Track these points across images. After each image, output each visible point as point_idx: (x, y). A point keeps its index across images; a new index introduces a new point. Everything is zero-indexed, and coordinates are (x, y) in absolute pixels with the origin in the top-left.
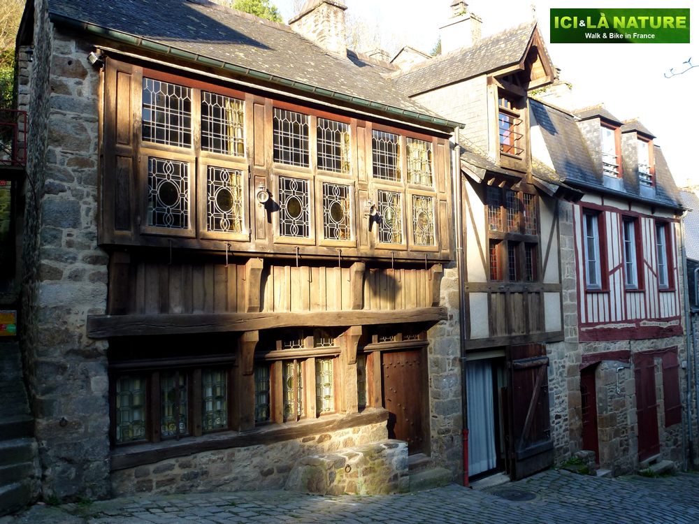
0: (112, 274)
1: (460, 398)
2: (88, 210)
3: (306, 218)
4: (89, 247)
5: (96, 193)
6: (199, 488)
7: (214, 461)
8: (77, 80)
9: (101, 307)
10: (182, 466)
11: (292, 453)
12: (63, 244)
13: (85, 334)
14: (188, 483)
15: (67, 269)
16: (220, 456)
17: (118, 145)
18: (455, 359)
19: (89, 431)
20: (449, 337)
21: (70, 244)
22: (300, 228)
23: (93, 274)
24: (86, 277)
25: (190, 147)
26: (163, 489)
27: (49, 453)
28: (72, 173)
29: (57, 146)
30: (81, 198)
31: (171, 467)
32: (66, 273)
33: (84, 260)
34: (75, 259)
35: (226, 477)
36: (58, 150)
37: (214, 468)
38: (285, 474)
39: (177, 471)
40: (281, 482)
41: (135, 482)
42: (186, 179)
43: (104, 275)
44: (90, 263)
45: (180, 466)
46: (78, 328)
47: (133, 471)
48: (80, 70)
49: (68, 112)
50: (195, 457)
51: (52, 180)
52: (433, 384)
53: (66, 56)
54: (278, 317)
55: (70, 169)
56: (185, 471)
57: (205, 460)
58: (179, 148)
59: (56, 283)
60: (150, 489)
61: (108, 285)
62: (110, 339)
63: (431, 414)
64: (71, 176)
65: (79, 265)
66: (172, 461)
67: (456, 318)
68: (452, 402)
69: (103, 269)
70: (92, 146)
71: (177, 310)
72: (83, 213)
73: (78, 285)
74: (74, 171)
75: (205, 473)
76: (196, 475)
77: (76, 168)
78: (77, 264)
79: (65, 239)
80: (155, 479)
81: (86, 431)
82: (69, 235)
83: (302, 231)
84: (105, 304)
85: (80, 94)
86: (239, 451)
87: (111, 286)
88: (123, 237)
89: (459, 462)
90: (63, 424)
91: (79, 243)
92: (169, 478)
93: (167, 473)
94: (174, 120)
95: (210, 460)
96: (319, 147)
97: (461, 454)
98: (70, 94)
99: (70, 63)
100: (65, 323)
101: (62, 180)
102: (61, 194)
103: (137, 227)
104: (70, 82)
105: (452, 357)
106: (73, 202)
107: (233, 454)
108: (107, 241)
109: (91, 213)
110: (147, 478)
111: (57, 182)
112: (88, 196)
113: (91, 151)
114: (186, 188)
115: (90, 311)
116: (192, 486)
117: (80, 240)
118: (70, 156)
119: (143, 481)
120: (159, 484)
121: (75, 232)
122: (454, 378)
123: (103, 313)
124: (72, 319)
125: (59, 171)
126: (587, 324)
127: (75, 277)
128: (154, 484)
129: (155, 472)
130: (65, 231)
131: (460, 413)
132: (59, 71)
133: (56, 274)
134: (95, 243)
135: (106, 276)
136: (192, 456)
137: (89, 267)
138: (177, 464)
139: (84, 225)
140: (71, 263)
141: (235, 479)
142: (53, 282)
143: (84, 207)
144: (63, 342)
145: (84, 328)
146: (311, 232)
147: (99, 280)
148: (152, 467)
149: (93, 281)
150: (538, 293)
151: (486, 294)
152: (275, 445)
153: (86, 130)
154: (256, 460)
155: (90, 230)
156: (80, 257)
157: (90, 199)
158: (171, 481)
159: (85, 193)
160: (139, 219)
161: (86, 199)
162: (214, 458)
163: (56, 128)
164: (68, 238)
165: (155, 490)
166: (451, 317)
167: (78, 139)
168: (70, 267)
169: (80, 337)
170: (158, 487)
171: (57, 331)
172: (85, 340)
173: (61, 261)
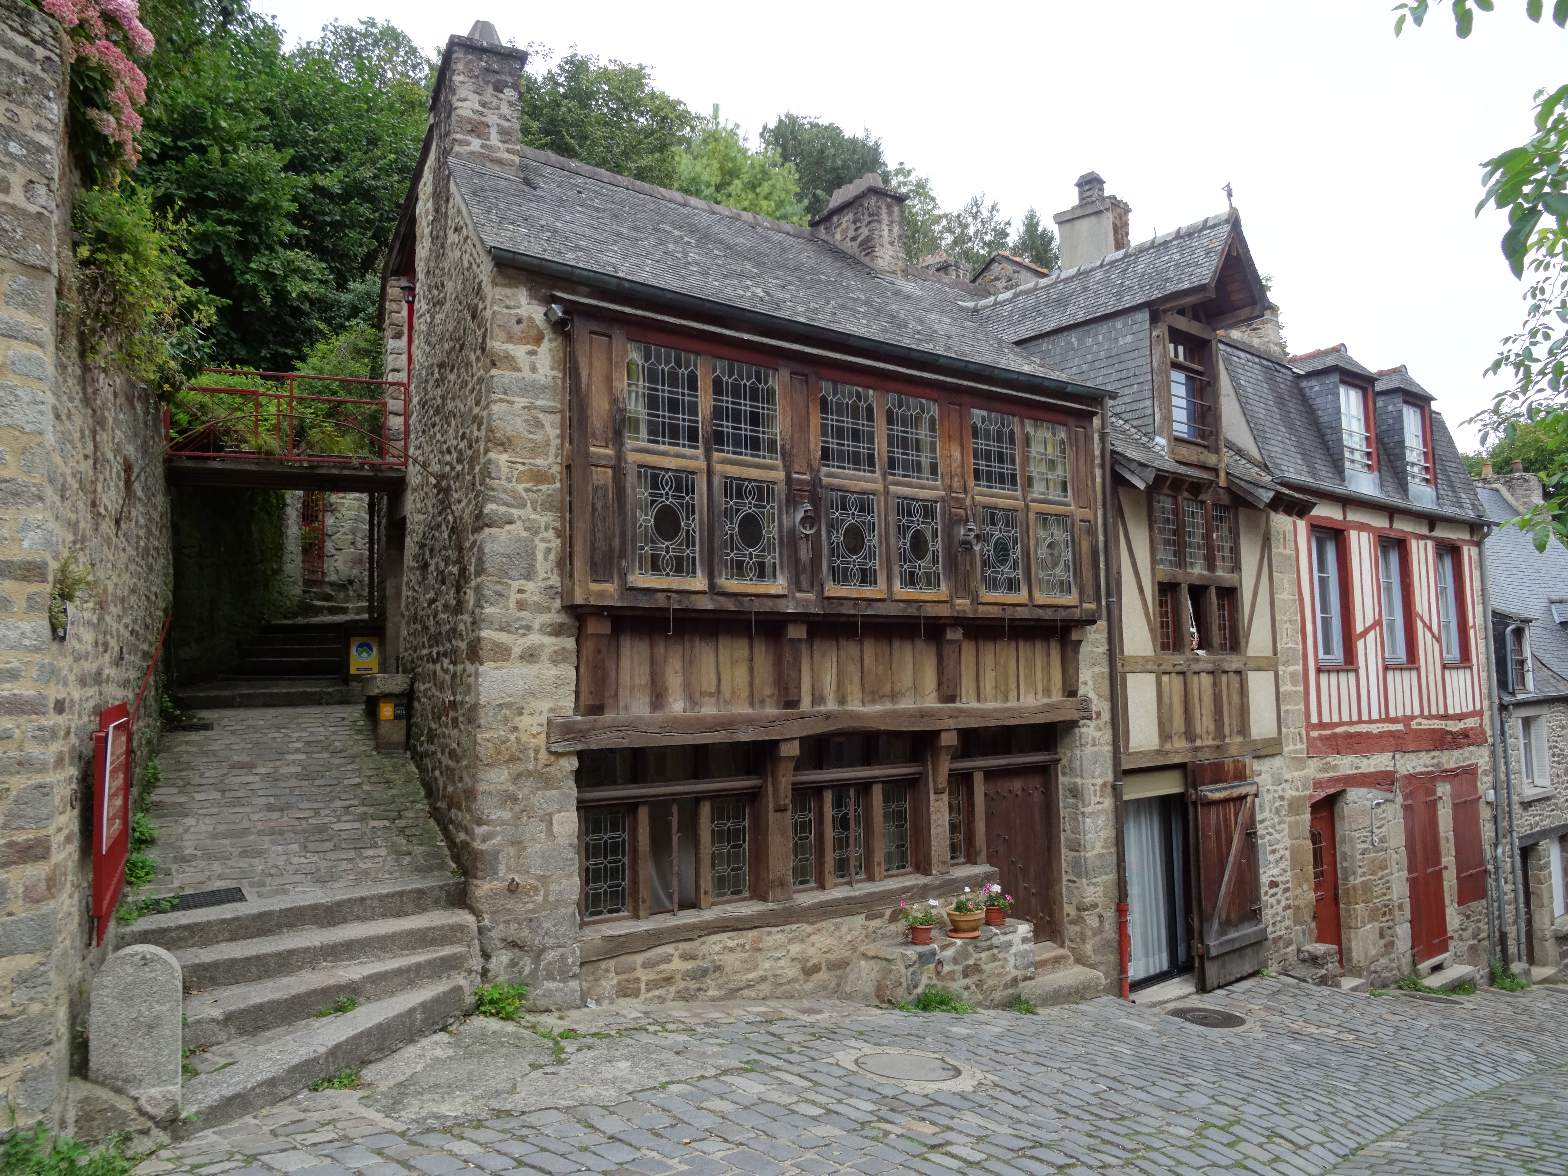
0: (584, 653)
1: (1113, 850)
2: (548, 550)
3: (871, 555)
4: (549, 609)
5: (558, 524)
6: (711, 993)
7: (731, 950)
8: (530, 347)
9: (568, 703)
10: (685, 957)
11: (849, 938)
12: (512, 605)
13: (544, 747)
14: (694, 985)
15: (518, 644)
16: (741, 941)
17: (592, 449)
18: (1104, 785)
19: (551, 899)
20: (1095, 749)
21: (521, 606)
22: (863, 571)
23: (555, 652)
24: (544, 657)
25: (697, 448)
26: (656, 993)
27: (492, 934)
28: (524, 494)
29: (501, 452)
30: (536, 533)
31: (668, 959)
32: (517, 651)
33: (542, 630)
34: (528, 628)
35: (750, 976)
36: (504, 457)
37: (731, 961)
38: (839, 973)
39: (677, 965)
40: (833, 985)
41: (615, 982)
42: (693, 499)
43: (570, 652)
44: (550, 634)
45: (680, 957)
46: (534, 736)
47: (611, 964)
48: (534, 332)
49: (517, 399)
50: (703, 943)
51: (494, 506)
52: (1067, 827)
53: (513, 311)
54: (828, 716)
55: (520, 488)
56: (689, 965)
57: (717, 948)
58: (680, 450)
59: (502, 667)
60: (636, 994)
61: (577, 669)
62: (580, 754)
63: (1065, 878)
64: (522, 498)
65: (535, 638)
66: (669, 949)
67: (1106, 716)
68: (1101, 856)
69: (570, 643)
70: (553, 450)
71: (677, 706)
72: (540, 556)
73: (532, 670)
74: (527, 490)
75: (718, 968)
76: (705, 972)
77: (529, 485)
78: (531, 637)
79: (514, 597)
80: (644, 978)
81: (546, 899)
82: (521, 591)
83: (866, 577)
84: (573, 698)
85: (534, 369)
86: (769, 933)
87: (582, 670)
88: (601, 594)
89: (1112, 958)
90: (513, 888)
91: (535, 603)
92: (664, 975)
93: (663, 967)
94: (674, 406)
95: (725, 948)
96: (890, 438)
97: (1115, 944)
98: (519, 370)
99: (519, 322)
100: (516, 729)
101: (509, 505)
102: (507, 527)
103: (623, 576)
104: (519, 351)
105: (1099, 781)
106: (525, 540)
107: (760, 939)
108: (579, 600)
109: (552, 556)
110: (632, 976)
111: (502, 509)
112: (546, 529)
113: (551, 459)
114: (693, 513)
115: (552, 710)
116: (700, 989)
117: (536, 599)
118: (521, 468)
119: (628, 981)
120: (652, 985)
121: (529, 586)
122: (1103, 817)
123: (571, 712)
124: (525, 721)
125: (505, 491)
126: (1321, 725)
127: (530, 656)
128: (643, 986)
129: (645, 965)
130: (515, 585)
131: (1112, 877)
132: (502, 335)
133: (502, 653)
134: (558, 603)
135: (574, 655)
136: (700, 940)
137: (548, 640)
138: (677, 954)
139: (542, 575)
140: (524, 635)
141: (764, 979)
142: (498, 664)
143: (541, 547)
144: (512, 759)
145: (543, 736)
146: (882, 579)
147: (564, 660)
148: (639, 959)
149: (555, 662)
150: (1238, 672)
151: (1153, 676)
152: (824, 924)
153: (543, 426)
154: (795, 949)
155: (550, 582)
156: (536, 626)
157: (551, 534)
158: (669, 980)
159: (543, 525)
160: (624, 564)
161: (545, 535)
162: (731, 944)
163: (500, 424)
164: (519, 596)
165: (642, 997)
166: (1098, 714)
167: (530, 440)
168: (521, 641)
169: (537, 752)
170: (648, 990)
171: (504, 742)
172: (543, 756)
173: (509, 632)
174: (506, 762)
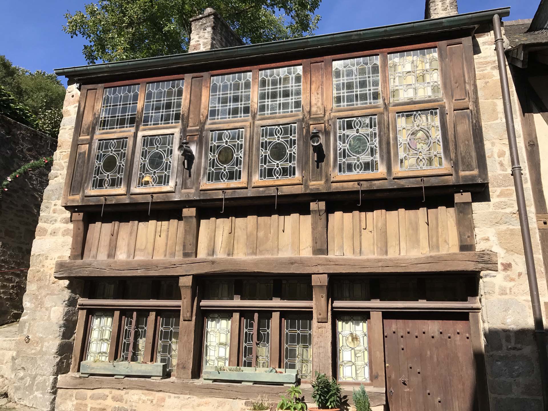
3: (238, 163)
7: (144, 402)
8: (75, 105)
9: (67, 254)
10: (115, 399)
12: (51, 211)
13: (53, 274)
15: (50, 228)
16: (150, 398)
17: (80, 138)
21: (54, 212)
22: (231, 173)
23: (65, 230)
24: (60, 233)
25: (133, 126)
28: (64, 164)
29: (59, 149)
31: (105, 397)
32: (49, 231)
33: (61, 221)
34: (56, 221)
39: (109, 402)
41: (75, 403)
42: (125, 150)
43: (71, 230)
44: (64, 223)
45: (113, 398)
46: (50, 269)
47: (74, 392)
48: (77, 99)
49: (68, 127)
53: (71, 93)
54: (213, 262)
55: (63, 162)
56: (117, 405)
58: (124, 129)
59: (42, 239)
61: (73, 238)
64: (62, 166)
65: (58, 225)
66: (106, 392)
67: (520, 268)
69: (72, 226)
71: (121, 256)
73: (53, 239)
77: (66, 160)
78: (56, 224)
79: (53, 207)
80: (89, 406)
81: (41, 349)
82: (55, 205)
83: (233, 176)
84: (70, 252)
88: (73, 200)
91: (60, 210)
93: (100, 401)
94: (124, 110)
95: (140, 399)
96: (262, 95)
98: (70, 115)
99: (73, 96)
100: (43, 266)
101: (58, 170)
102: (56, 179)
103: (84, 191)
104: (71, 108)
106: (61, 183)
111: (55, 172)
114: (124, 157)
115: (59, 257)
118: (64, 154)
119: (81, 404)
121: (58, 202)
123: (68, 259)
124: (48, 263)
125: (57, 164)
127: (54, 233)
129: (91, 398)
130: (53, 202)
132: (67, 104)
133: (43, 232)
135: (72, 232)
136: (125, 391)
137: (63, 225)
138: (110, 396)
140: (53, 224)
142: (41, 237)
144: (40, 280)
145: (53, 269)
146: (244, 175)
147: (67, 234)
148: (89, 393)
149: (63, 235)
156: (59, 220)
160: (86, 185)
162: (144, 398)
166: (507, 267)
167: (70, 142)
168: (52, 226)
169: (50, 276)
171: (38, 272)
172: (53, 279)
173: (48, 223)
174: (37, 280)
